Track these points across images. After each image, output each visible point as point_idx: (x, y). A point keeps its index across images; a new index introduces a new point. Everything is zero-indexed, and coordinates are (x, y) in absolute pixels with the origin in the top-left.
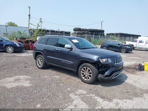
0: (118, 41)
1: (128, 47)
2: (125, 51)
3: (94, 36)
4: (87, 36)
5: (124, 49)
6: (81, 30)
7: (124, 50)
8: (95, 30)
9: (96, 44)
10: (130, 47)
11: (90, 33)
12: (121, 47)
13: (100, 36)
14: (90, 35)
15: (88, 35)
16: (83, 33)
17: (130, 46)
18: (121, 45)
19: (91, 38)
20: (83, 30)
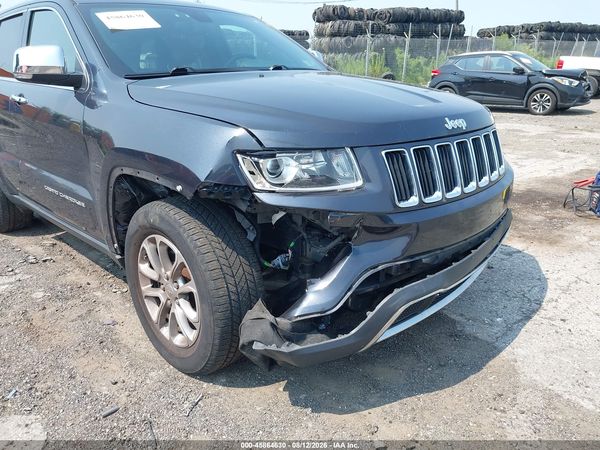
0: (514, 56)
1: (566, 82)
2: (549, 106)
3: (408, 39)
4: (377, 41)
5: (542, 96)
6: (349, 18)
7: (547, 96)
8: (417, 11)
9: (420, 78)
10: (576, 83)
11: (391, 27)
12: (529, 84)
13: (439, 41)
14: (392, 38)
15: (380, 39)
16: (360, 31)
17: (577, 79)
18: (529, 76)
19: (397, 51)
20: (360, 15)
